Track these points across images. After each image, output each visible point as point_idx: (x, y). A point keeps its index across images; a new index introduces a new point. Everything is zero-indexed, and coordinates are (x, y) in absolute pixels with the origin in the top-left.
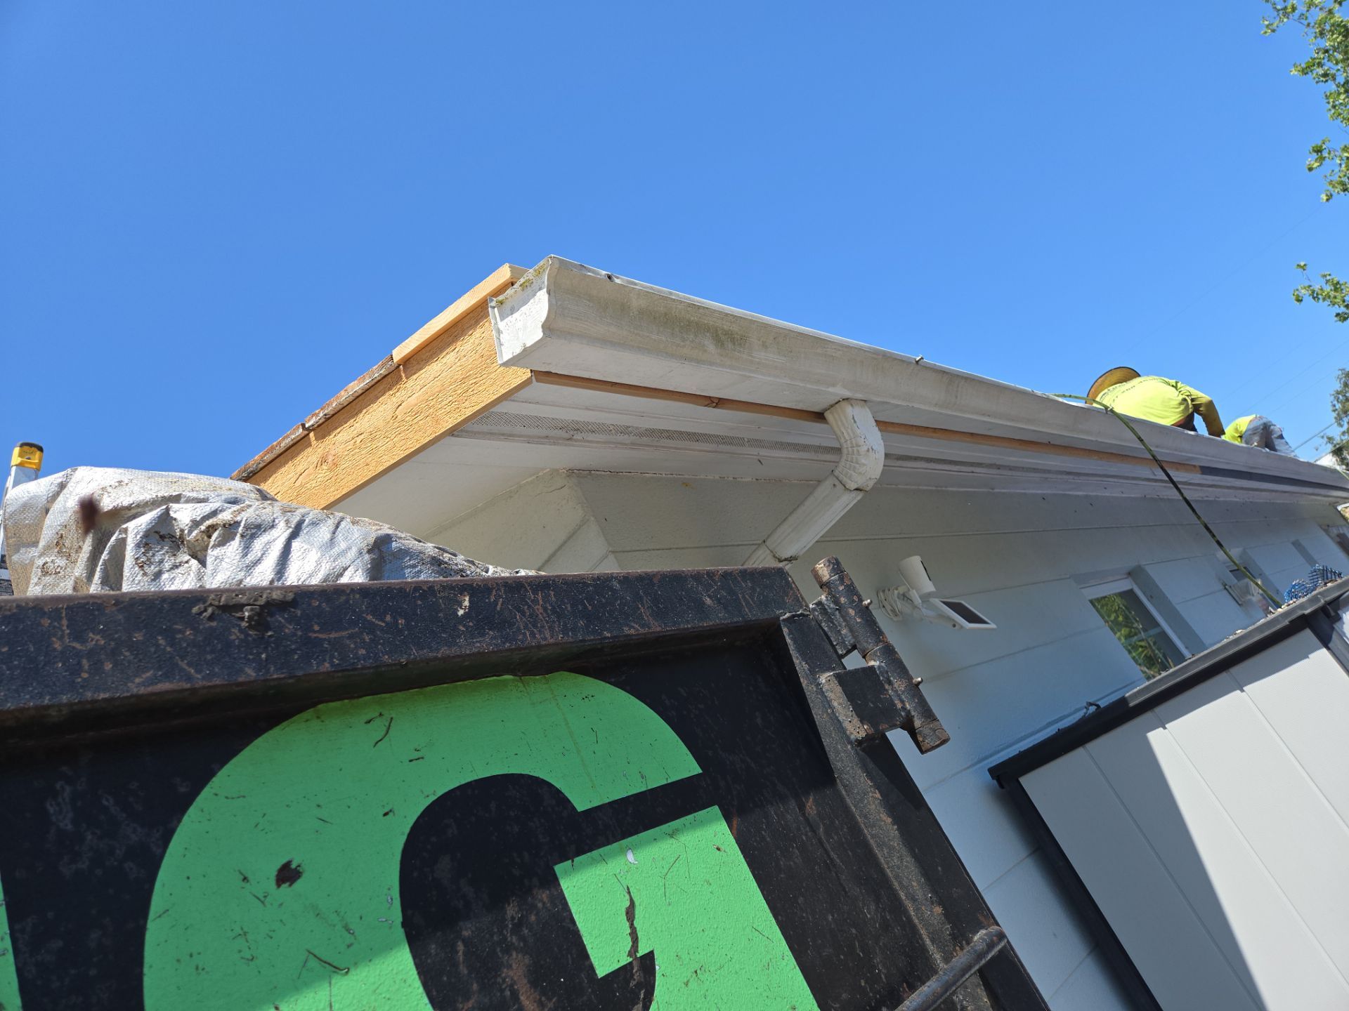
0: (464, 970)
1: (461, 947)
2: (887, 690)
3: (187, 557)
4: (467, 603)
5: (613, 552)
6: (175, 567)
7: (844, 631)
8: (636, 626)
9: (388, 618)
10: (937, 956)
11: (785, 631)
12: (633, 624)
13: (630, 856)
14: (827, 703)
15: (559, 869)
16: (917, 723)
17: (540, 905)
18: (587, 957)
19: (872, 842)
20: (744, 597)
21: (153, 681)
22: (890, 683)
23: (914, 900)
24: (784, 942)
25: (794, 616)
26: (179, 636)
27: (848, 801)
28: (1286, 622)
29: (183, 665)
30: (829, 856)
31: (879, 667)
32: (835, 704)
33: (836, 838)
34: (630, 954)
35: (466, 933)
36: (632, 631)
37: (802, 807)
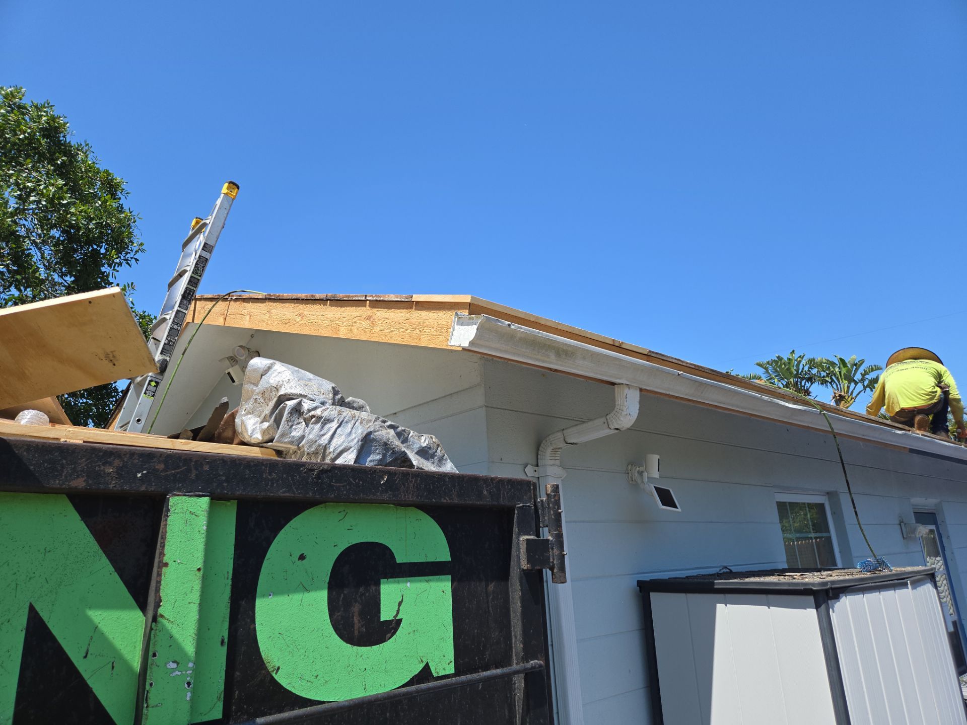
0: (341, 603)
1: (342, 596)
2: (549, 552)
3: (302, 420)
4: (385, 479)
5: (485, 406)
6: (298, 424)
7: (546, 518)
8: (448, 499)
9: (357, 481)
10: (515, 661)
11: (516, 512)
12: (447, 498)
13: (408, 584)
14: (519, 549)
15: (382, 581)
16: (555, 571)
17: (371, 591)
18: (380, 613)
19: (511, 609)
20: (504, 493)
21: (284, 492)
22: (552, 549)
23: (516, 637)
24: (452, 633)
25: (523, 506)
26: (295, 478)
27: (510, 589)
28: (802, 588)
29: (294, 488)
30: (488, 607)
31: (552, 541)
32: (521, 551)
33: (496, 602)
34: (394, 617)
35: (345, 592)
36: (445, 501)
37: (487, 586)
